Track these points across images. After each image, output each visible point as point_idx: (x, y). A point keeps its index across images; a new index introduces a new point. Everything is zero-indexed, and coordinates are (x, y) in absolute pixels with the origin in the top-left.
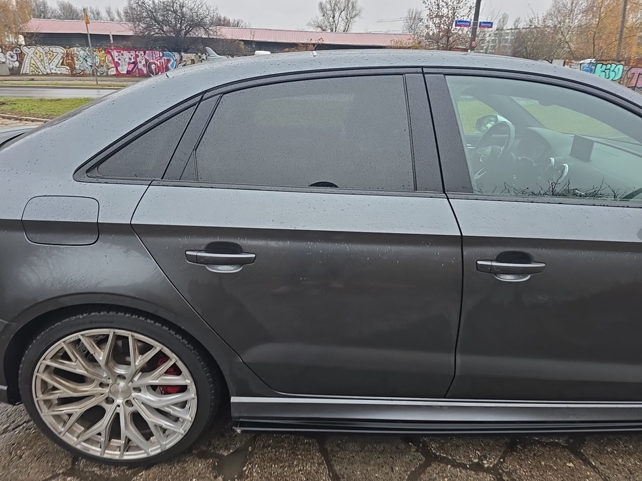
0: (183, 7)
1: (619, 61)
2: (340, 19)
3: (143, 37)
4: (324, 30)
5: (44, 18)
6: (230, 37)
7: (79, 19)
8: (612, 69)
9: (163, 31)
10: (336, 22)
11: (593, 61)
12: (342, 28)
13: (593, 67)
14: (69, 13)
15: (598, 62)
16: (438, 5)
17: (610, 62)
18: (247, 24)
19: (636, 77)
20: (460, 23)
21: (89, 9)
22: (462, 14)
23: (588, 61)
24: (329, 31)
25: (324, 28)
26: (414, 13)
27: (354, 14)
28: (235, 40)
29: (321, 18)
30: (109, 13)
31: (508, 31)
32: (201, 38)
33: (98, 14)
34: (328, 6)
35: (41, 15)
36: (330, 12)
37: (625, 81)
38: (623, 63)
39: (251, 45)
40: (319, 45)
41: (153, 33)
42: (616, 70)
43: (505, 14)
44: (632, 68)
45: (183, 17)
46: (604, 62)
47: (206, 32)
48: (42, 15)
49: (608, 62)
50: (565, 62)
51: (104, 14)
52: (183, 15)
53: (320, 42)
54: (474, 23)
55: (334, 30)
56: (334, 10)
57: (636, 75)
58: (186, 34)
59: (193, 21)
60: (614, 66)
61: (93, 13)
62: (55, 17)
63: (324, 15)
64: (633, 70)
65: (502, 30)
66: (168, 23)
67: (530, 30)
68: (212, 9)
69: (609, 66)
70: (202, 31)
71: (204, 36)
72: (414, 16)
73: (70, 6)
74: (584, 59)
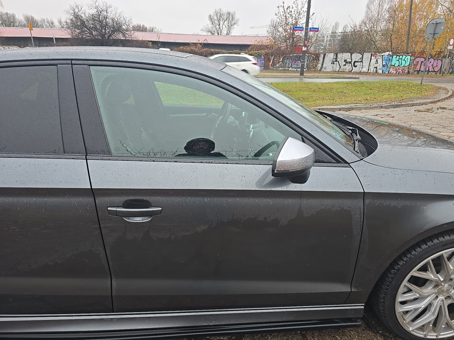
0: (107, 18)
1: (408, 54)
2: (224, 26)
3: (78, 39)
4: (213, 34)
5: (13, 26)
6: (141, 39)
7: (39, 27)
8: (403, 59)
9: (92, 35)
10: (221, 28)
11: (391, 53)
12: (225, 32)
13: (391, 58)
14: (32, 23)
15: (394, 54)
16: (286, 16)
17: (402, 54)
18: (159, 30)
19: (419, 64)
20: (296, 29)
21: (46, 20)
22: (302, 23)
23: (387, 53)
24: (216, 34)
25: (213, 32)
26: (275, 22)
27: (233, 23)
28: (144, 41)
29: (210, 26)
30: (60, 23)
31: (340, 34)
32: (120, 39)
33: (52, 23)
34: (215, 18)
35: (10, 25)
36: (216, 22)
37: (413, 67)
38: (410, 54)
39: (158, 44)
40: (204, 44)
41: (85, 36)
42: (406, 59)
43: (337, 22)
44: (417, 58)
45: (107, 25)
46: (398, 54)
47: (124, 35)
48: (12, 24)
49: (400, 54)
50: (372, 54)
51: (56, 23)
52: (107, 24)
53: (205, 42)
54: (306, 28)
55: (220, 34)
56: (219, 21)
57: (420, 62)
58: (109, 37)
59: (114, 28)
60: (404, 56)
61: (48, 22)
62: (21, 25)
63: (213, 24)
64: (417, 59)
65: (336, 33)
66: (96, 29)
67: (354, 33)
68: (127, 19)
69: (401, 57)
70: (121, 35)
71: (122, 38)
72: (275, 24)
73: (32, 18)
74: (385, 52)
